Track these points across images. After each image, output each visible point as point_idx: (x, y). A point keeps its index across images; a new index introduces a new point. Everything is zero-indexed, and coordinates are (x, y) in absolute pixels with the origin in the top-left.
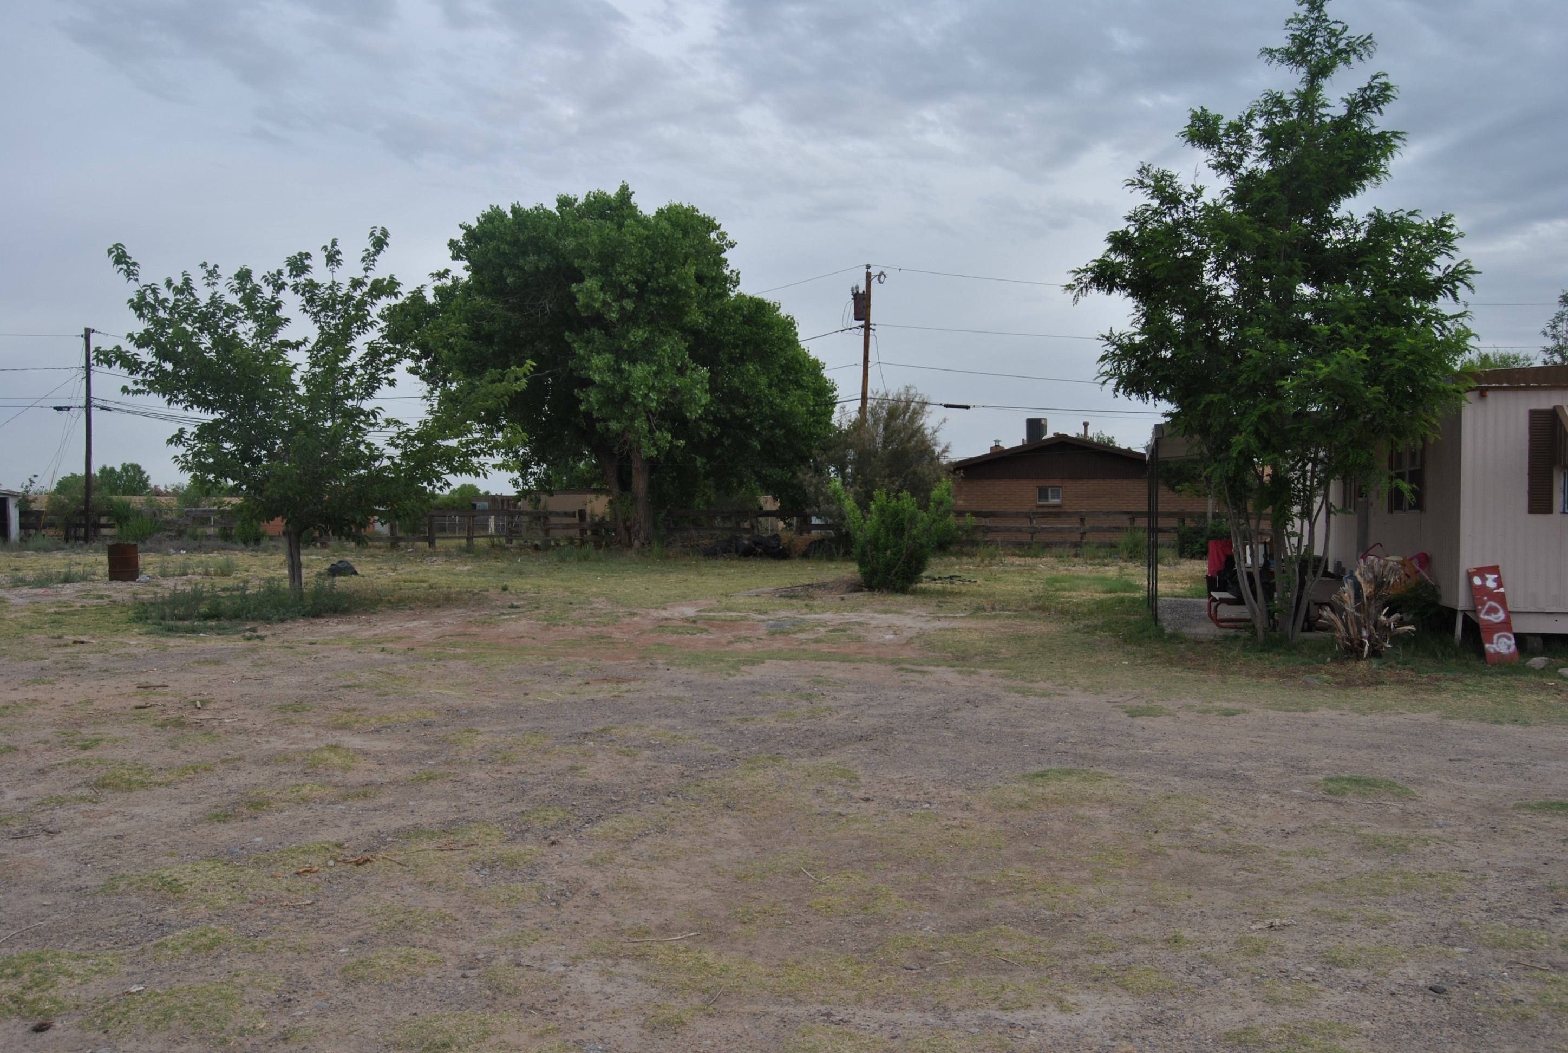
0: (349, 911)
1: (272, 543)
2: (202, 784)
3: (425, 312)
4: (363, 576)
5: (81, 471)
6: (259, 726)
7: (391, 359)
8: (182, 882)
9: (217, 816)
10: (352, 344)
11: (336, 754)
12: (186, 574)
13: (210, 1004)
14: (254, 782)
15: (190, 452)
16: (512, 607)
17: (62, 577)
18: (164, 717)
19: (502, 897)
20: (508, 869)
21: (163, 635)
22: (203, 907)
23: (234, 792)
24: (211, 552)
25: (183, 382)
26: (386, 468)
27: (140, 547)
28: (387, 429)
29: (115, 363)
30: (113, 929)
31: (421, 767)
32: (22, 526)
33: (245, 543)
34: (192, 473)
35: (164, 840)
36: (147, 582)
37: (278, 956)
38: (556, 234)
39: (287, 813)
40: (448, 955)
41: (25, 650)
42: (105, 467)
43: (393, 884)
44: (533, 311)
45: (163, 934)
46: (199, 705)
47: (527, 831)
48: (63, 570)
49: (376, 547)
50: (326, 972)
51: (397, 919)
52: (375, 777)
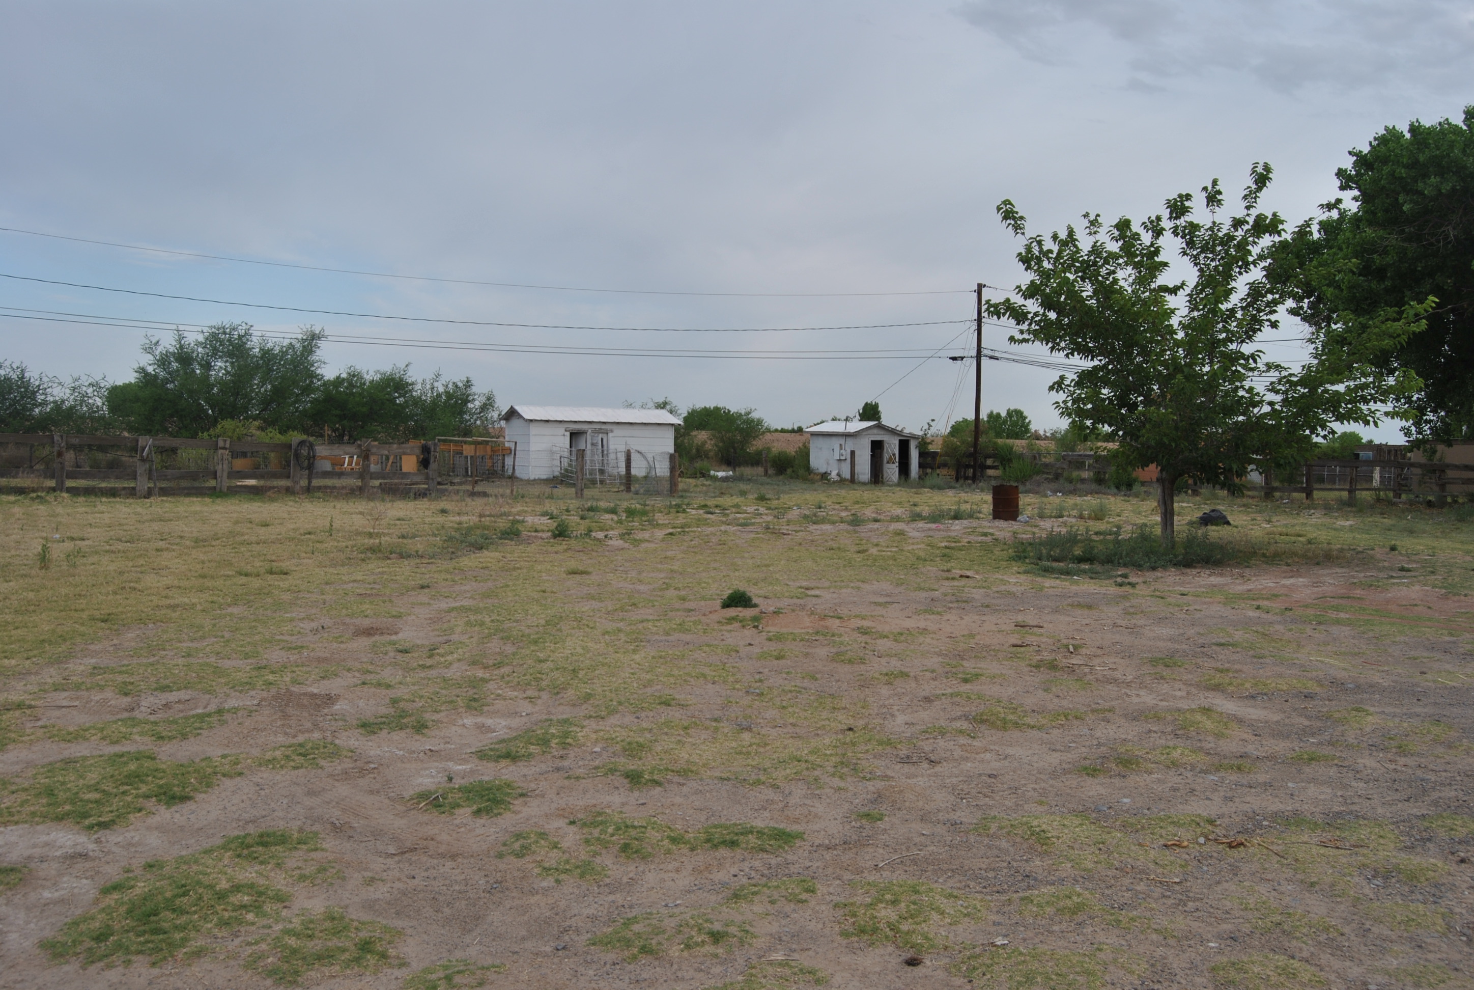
0: (1219, 900)
1: (1143, 489)
2: (1072, 732)
3: (1308, 248)
4: (1236, 527)
5: (971, 416)
6: (1130, 678)
7: (1274, 299)
8: (1050, 835)
9: (1086, 769)
10: (1233, 284)
11: (1208, 718)
12: (1062, 517)
13: (1071, 976)
14: (1123, 737)
15: (1070, 398)
16: (1402, 569)
17: (952, 513)
18: (1039, 658)
19: (1399, 918)
20: (1405, 884)
21: (1039, 575)
22: (1069, 865)
23: (1104, 745)
24: (1085, 496)
25: (1065, 330)
26: (1266, 414)
27: (1021, 488)
28: (1268, 374)
29: (1004, 314)
30: (983, 872)
31: (1301, 745)
32: (921, 466)
33: (1117, 488)
34: (1071, 420)
35: (1034, 786)
36: (1026, 522)
37: (1143, 937)
38: (1464, 151)
39: (1155, 776)
40: (1333, 977)
41: (919, 580)
42: (992, 412)
43: (1269, 877)
44: (1433, 240)
45: (1029, 887)
46: (1072, 649)
47: (1429, 840)
48: (953, 507)
49: (1249, 496)
50: (1193, 966)
51: (1274, 919)
52: (1250, 749)
